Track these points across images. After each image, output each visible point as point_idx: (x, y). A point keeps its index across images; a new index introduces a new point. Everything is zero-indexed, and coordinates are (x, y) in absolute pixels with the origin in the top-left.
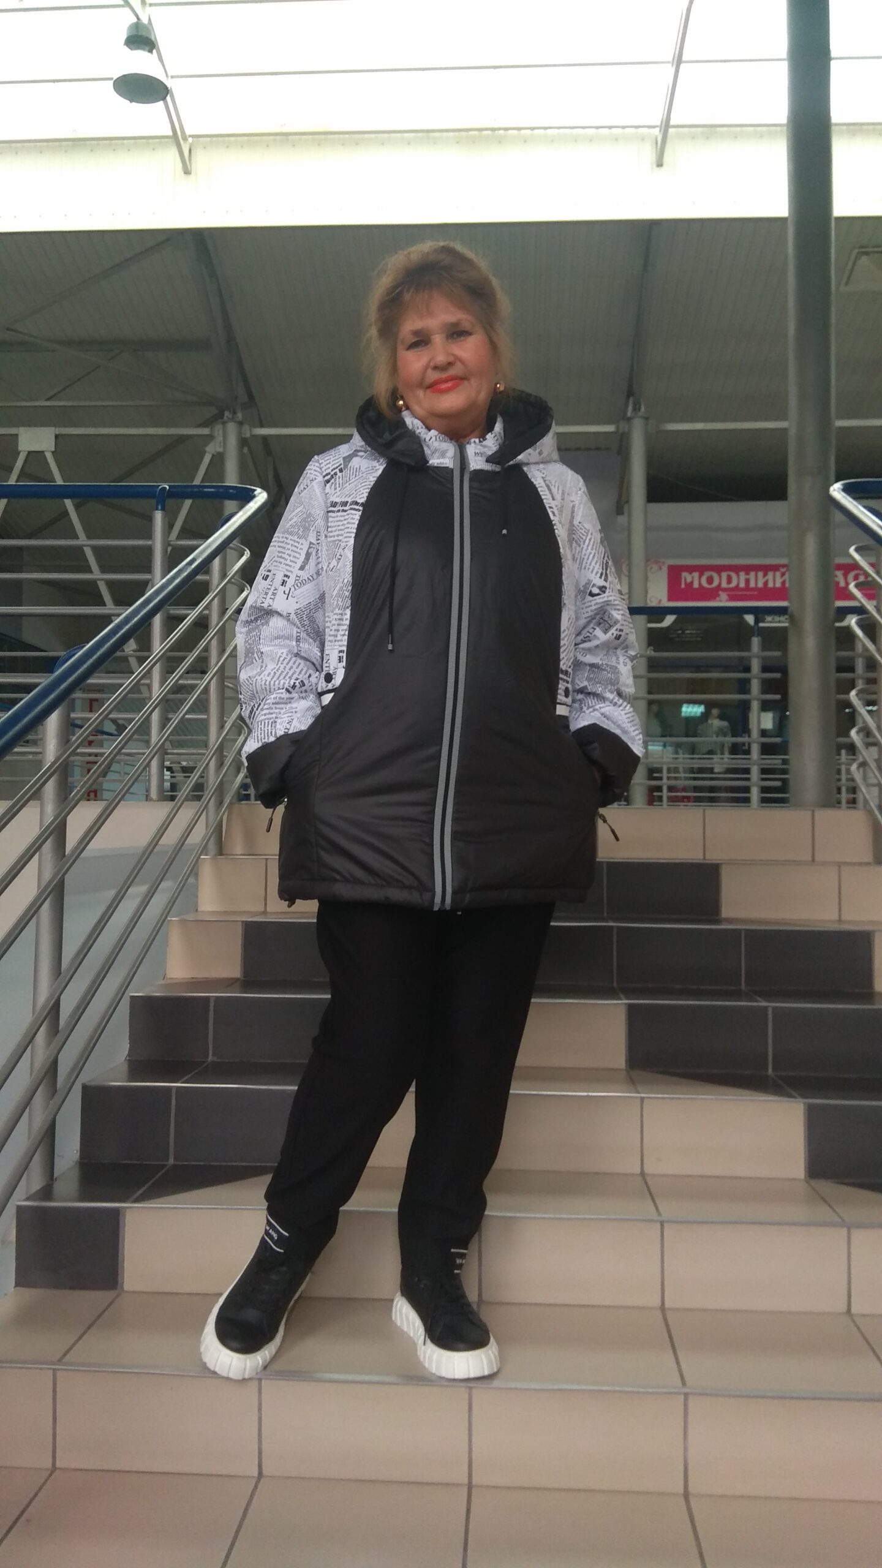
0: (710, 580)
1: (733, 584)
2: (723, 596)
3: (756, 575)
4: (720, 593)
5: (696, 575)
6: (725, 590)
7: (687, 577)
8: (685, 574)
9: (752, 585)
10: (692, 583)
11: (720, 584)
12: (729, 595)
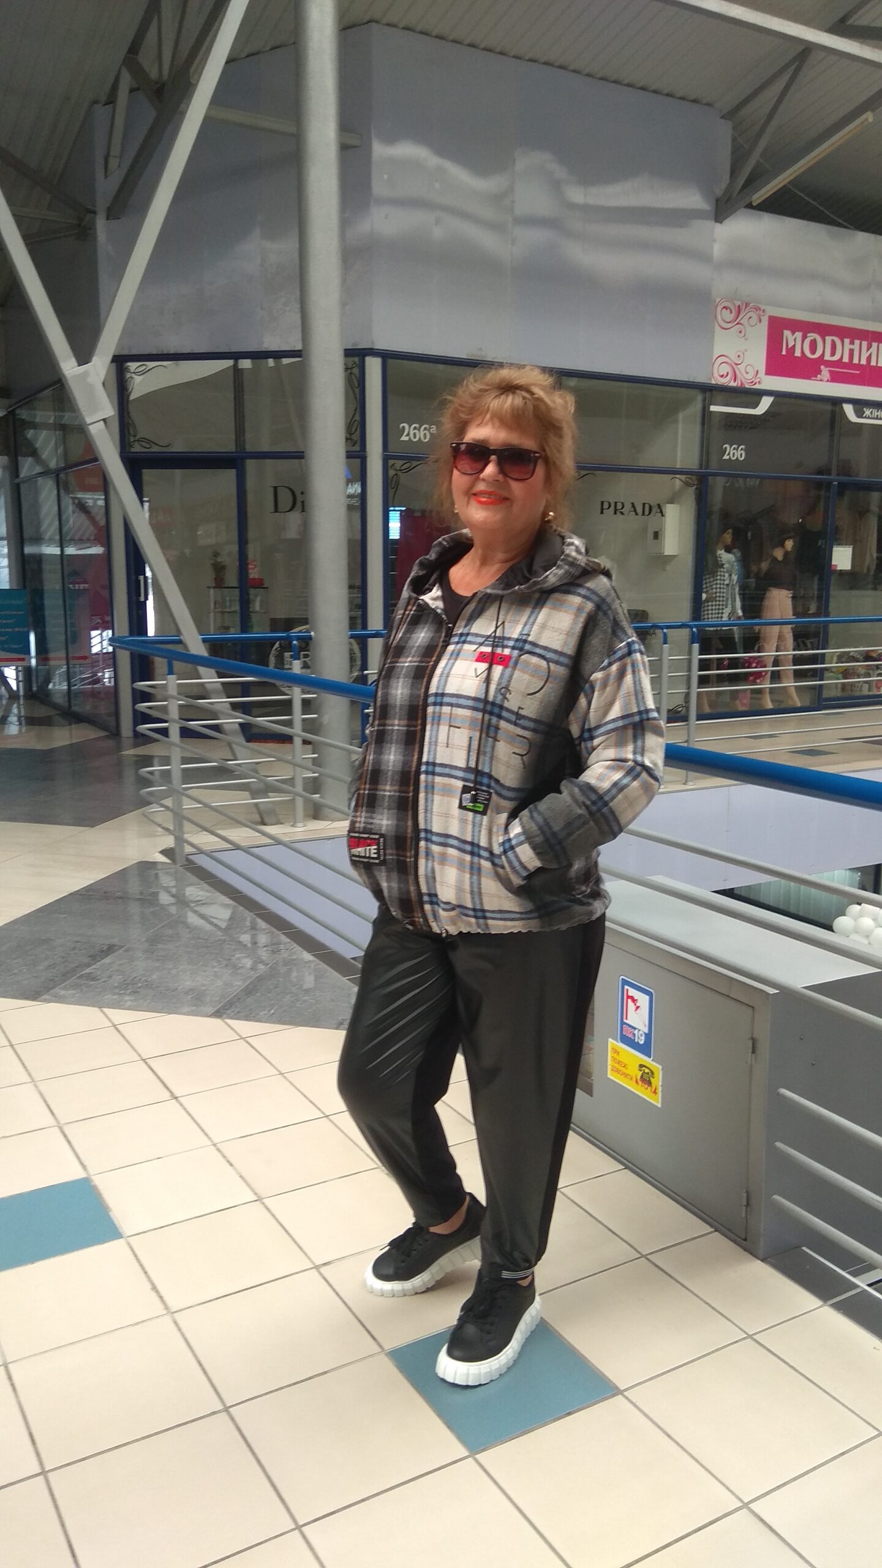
0: (813, 347)
1: (836, 358)
2: (825, 372)
3: (861, 343)
4: (822, 367)
5: (799, 335)
6: (829, 364)
7: (791, 338)
8: (787, 333)
9: (856, 361)
10: (794, 346)
11: (823, 355)
12: (830, 372)
